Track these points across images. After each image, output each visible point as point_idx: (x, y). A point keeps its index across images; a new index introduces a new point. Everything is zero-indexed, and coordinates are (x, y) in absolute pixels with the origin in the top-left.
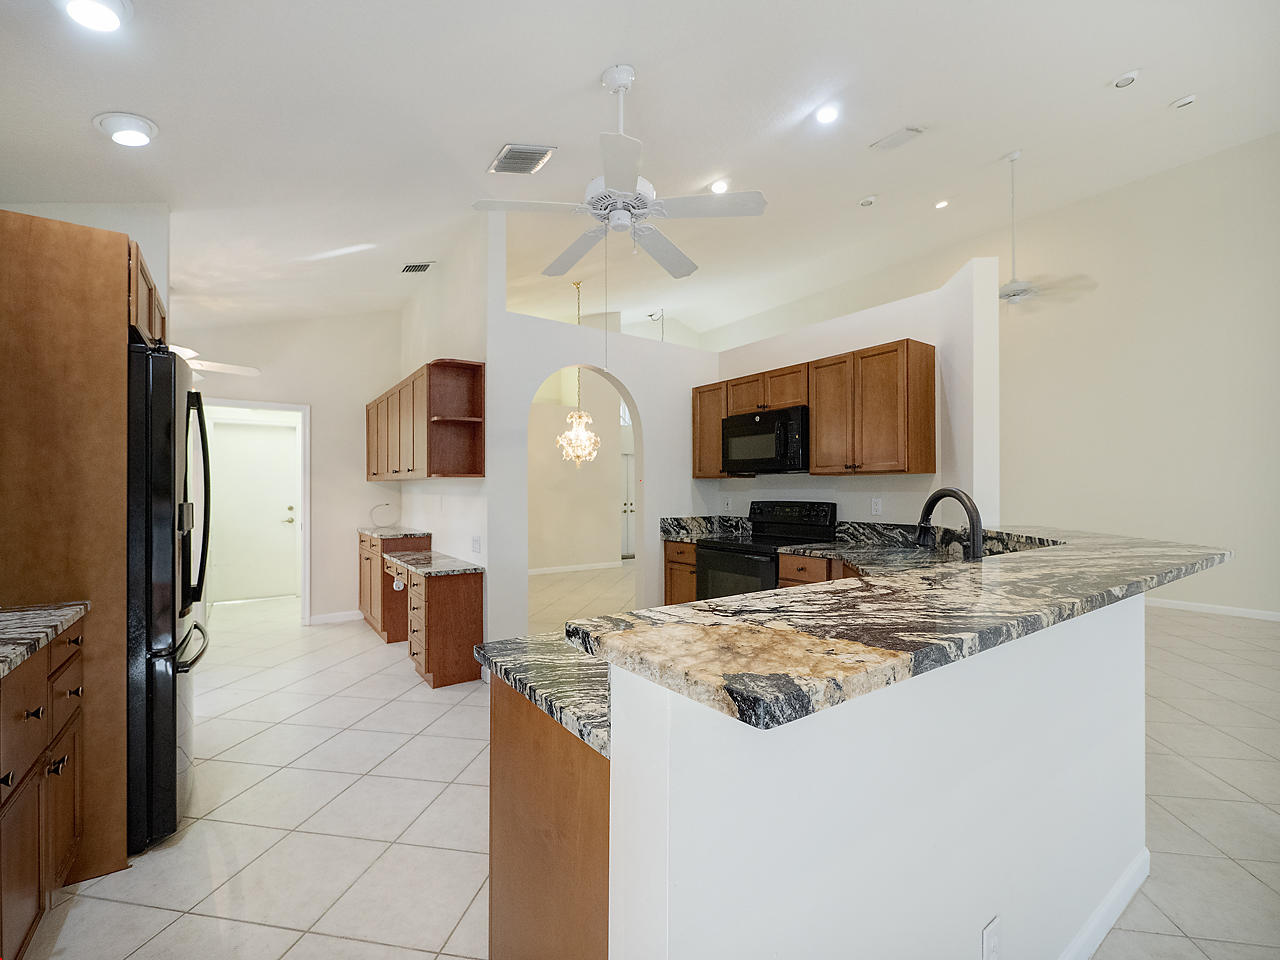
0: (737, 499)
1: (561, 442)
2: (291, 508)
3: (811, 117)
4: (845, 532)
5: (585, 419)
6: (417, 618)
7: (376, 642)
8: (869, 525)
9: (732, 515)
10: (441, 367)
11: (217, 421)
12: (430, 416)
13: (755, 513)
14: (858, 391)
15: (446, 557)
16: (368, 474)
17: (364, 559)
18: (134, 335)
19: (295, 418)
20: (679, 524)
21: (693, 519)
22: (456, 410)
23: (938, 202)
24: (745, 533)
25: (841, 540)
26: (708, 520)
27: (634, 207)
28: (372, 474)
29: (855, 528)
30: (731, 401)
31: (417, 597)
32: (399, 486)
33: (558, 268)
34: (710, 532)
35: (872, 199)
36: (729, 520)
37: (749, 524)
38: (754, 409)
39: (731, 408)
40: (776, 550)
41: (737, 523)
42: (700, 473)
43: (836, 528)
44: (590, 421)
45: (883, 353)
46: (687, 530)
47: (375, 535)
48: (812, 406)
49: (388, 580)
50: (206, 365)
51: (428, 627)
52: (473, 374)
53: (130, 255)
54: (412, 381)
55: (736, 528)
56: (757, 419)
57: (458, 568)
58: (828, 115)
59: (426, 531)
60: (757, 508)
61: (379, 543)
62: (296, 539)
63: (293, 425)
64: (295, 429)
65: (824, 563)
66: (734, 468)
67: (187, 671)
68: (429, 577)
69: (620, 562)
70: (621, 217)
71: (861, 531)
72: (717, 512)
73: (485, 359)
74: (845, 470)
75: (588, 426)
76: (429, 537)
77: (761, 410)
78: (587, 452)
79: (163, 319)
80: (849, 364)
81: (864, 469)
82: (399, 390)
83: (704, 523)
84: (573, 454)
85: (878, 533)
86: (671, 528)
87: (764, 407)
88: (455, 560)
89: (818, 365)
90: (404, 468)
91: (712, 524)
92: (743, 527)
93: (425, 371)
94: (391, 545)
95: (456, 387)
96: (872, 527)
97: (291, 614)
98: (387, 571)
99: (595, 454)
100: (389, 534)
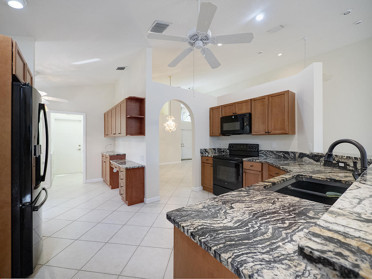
0: (224, 143)
1: (165, 125)
2: (80, 146)
3: (254, 18)
4: (262, 153)
5: (172, 118)
6: (122, 182)
7: (107, 189)
8: (271, 151)
9: (222, 148)
10: (131, 99)
11: (56, 118)
12: (126, 116)
13: (230, 147)
14: (270, 108)
15: (131, 162)
16: (105, 135)
17: (103, 162)
18: (15, 78)
19: (81, 117)
20: (206, 151)
21: (210, 149)
22: (135, 114)
23: (279, 54)
24: (227, 154)
25: (261, 156)
26: (214, 149)
27: (204, 40)
28: (106, 135)
29: (265, 152)
30: (223, 112)
31: (122, 175)
32: (114, 139)
33: (173, 64)
34: (215, 153)
35: (261, 51)
36: (221, 149)
37: (228, 151)
38: (232, 114)
39: (223, 114)
40: (242, 159)
41: (224, 150)
42: (212, 135)
43: (259, 152)
44: (174, 119)
45: (279, 95)
46: (208, 153)
47: (107, 155)
48: (253, 113)
49: (111, 169)
50: (50, 98)
51: (127, 186)
52: (141, 102)
53: (12, 46)
54: (120, 104)
55: (224, 152)
56: (233, 117)
57: (136, 166)
58: (260, 17)
59: (124, 153)
60: (231, 146)
61: (109, 157)
62: (81, 155)
63: (80, 120)
64: (81, 121)
65: (260, 164)
66: (224, 133)
67: (37, 210)
68: (127, 169)
69: (181, 161)
70: (200, 43)
71: (268, 153)
72: (217, 147)
73: (145, 97)
74: (265, 133)
75: (173, 120)
76: (125, 155)
77: (234, 114)
78: (173, 128)
79: (32, 78)
80: (266, 99)
81: (272, 133)
82: (115, 108)
83: (213, 150)
84: (169, 129)
85: (274, 154)
86: (204, 152)
87: (235, 113)
88: (135, 163)
89: (255, 100)
90: (117, 133)
91: (215, 150)
92: (226, 152)
93: (125, 101)
94: (113, 157)
95: (135, 106)
96: (272, 152)
97: (79, 179)
98: (111, 166)
99: (175, 129)
100: (112, 154)
